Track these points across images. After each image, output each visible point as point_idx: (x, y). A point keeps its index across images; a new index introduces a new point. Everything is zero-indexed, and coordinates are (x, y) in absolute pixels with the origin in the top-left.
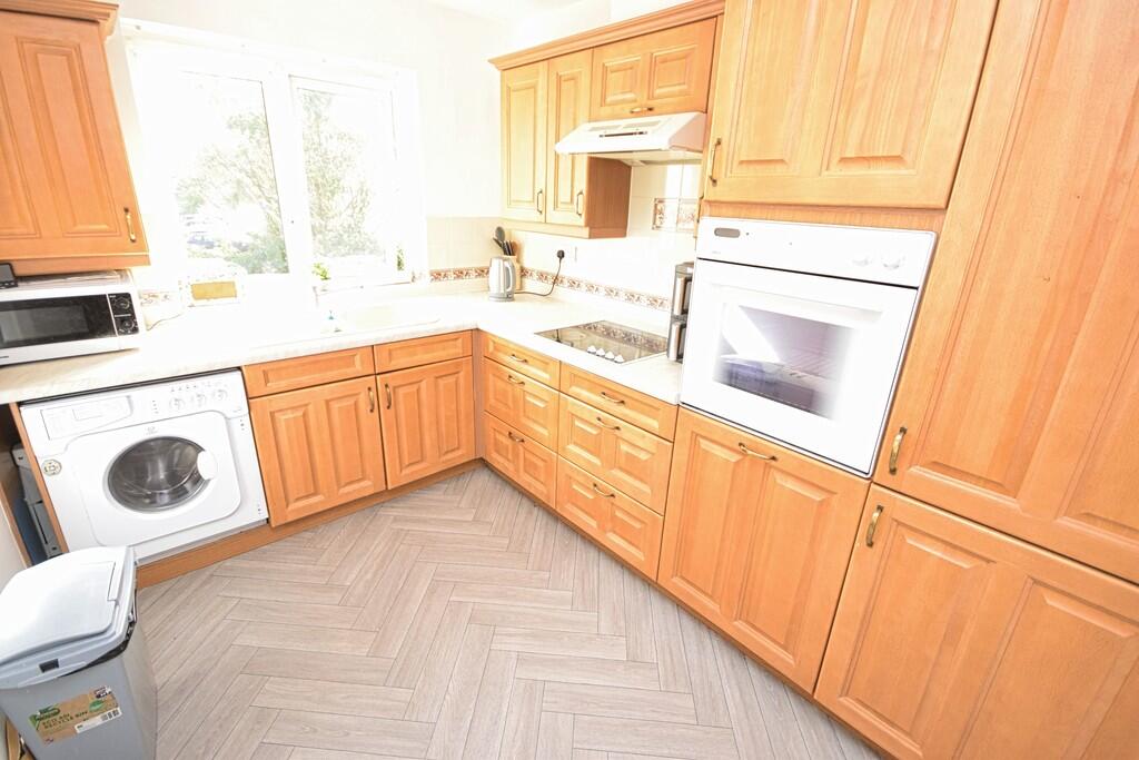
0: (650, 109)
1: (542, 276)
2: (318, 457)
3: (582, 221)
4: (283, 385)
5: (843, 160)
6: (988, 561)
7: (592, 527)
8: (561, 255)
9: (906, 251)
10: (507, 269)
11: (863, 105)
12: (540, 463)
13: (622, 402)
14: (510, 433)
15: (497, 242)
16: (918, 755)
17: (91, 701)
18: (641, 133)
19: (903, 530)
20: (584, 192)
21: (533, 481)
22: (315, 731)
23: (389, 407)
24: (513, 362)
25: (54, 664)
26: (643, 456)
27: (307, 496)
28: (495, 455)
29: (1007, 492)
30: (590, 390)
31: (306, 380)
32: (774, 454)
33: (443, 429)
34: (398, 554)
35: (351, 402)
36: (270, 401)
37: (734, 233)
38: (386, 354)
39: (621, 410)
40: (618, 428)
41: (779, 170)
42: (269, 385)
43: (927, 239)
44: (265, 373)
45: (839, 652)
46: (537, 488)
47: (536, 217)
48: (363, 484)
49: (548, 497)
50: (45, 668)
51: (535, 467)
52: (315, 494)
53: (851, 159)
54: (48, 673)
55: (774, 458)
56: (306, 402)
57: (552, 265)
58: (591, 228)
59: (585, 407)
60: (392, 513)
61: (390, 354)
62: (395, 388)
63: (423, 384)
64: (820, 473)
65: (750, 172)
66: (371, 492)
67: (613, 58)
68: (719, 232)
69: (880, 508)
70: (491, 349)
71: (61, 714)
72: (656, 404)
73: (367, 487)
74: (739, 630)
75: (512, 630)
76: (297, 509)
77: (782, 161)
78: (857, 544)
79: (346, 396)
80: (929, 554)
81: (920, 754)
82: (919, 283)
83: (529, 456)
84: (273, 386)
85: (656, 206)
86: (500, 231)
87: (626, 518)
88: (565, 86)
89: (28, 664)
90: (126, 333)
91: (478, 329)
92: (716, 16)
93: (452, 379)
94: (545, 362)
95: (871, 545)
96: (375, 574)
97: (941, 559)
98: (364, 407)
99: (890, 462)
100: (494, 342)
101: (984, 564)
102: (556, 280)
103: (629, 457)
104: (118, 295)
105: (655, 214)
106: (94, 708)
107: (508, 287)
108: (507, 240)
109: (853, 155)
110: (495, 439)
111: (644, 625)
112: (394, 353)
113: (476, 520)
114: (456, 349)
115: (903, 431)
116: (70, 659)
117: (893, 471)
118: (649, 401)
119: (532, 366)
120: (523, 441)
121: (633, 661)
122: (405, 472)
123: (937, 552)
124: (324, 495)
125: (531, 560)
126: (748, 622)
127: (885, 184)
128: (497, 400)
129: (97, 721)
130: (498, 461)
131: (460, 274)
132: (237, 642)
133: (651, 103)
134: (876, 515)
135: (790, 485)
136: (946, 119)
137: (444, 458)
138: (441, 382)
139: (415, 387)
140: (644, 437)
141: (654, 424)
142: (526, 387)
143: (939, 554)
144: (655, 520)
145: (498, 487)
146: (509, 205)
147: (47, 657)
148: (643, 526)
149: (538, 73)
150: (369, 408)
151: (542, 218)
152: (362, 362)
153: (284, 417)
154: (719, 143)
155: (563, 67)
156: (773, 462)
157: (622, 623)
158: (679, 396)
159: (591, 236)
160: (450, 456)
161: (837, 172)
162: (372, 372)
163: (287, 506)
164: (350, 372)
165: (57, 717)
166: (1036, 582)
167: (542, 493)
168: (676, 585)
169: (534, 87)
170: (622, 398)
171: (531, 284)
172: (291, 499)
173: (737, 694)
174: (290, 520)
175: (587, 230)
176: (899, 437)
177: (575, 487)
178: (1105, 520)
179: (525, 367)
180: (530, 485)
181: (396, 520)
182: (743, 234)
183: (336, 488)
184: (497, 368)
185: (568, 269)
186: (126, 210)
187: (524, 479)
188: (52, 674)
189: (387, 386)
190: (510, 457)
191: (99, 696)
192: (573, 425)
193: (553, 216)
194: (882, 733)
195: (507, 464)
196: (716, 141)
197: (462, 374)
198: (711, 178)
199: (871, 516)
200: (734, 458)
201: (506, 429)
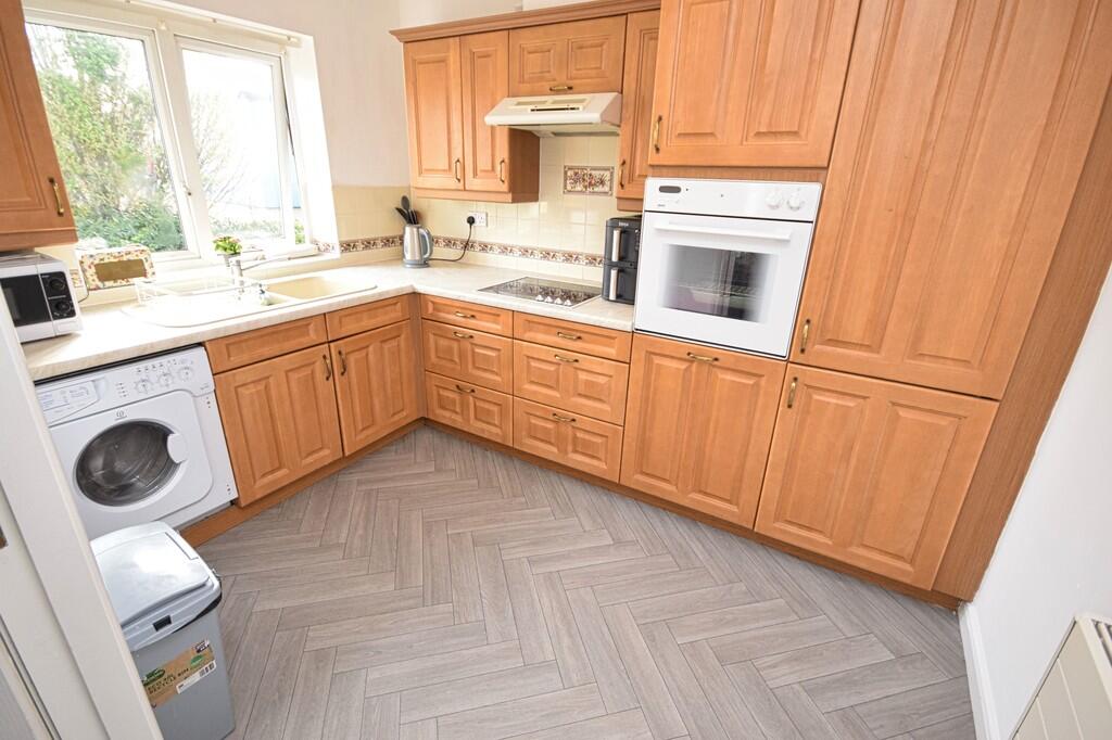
0: (570, 88)
1: (449, 243)
2: (280, 429)
3: (505, 187)
4: (246, 358)
5: (759, 134)
6: (865, 398)
7: (552, 453)
8: (471, 221)
9: (804, 196)
10: (423, 236)
11: (771, 95)
12: (495, 409)
13: (579, 338)
14: (458, 387)
15: (399, 210)
16: (827, 544)
17: (192, 657)
18: (572, 109)
19: (811, 390)
20: (507, 160)
21: (485, 426)
22: (380, 653)
23: (343, 374)
24: (458, 318)
25: (167, 621)
26: (602, 380)
27: (272, 472)
28: (439, 412)
29: (872, 351)
30: (546, 333)
31: (267, 351)
32: (716, 356)
33: (389, 391)
34: (378, 509)
35: (307, 371)
36: (234, 374)
37: (676, 190)
38: (336, 321)
39: (578, 345)
40: (576, 361)
41: (710, 141)
42: (232, 359)
43: (816, 188)
44: (228, 346)
45: (771, 490)
46: (491, 431)
47: (453, 183)
48: (322, 454)
49: (504, 437)
50: (158, 626)
51: (489, 412)
52: (279, 469)
53: (764, 133)
54: (161, 631)
55: (716, 359)
56: (266, 375)
57: (463, 232)
58: (513, 193)
59: (541, 349)
60: (353, 477)
61: (340, 322)
62: (347, 354)
63: (371, 348)
64: (750, 363)
65: (687, 143)
66: (330, 461)
67: (528, 39)
68: (663, 189)
69: (795, 379)
70: (431, 310)
71: (165, 676)
72: (613, 334)
73: (326, 455)
74: (694, 500)
75: (514, 544)
76: (262, 486)
77: (712, 134)
78: (780, 409)
79: (303, 366)
80: (828, 403)
81: (830, 543)
82: (813, 218)
83: (480, 404)
84: (235, 360)
85: (566, 173)
86: (405, 200)
87: (587, 437)
88: (479, 62)
89: (142, 626)
90: (61, 317)
91: (414, 293)
92: (627, 14)
93: (394, 343)
94: (495, 313)
95: (790, 406)
96: (365, 528)
97: (837, 405)
98: (320, 375)
99: (800, 344)
100: (433, 302)
101: (861, 401)
102: (467, 245)
103: (589, 384)
104: (51, 275)
105: (565, 180)
106: (194, 664)
107: (425, 253)
108: (412, 208)
109: (765, 130)
110: (439, 395)
111: (616, 516)
112: (343, 320)
113: (438, 470)
114: (395, 313)
115: (808, 321)
116: (180, 614)
117: (803, 351)
118: (605, 332)
119: (480, 320)
120: (473, 391)
121: (618, 543)
122: (359, 438)
123: (833, 400)
124: (289, 468)
125: (504, 491)
126: (700, 492)
127: (788, 151)
128: (438, 357)
129: (196, 677)
130: (445, 416)
131: (369, 244)
132: (257, 608)
133: (571, 83)
134: (794, 384)
135: (729, 377)
136: (826, 105)
137: (393, 420)
138: (386, 346)
139: (364, 353)
140: (602, 363)
141: (612, 352)
142: (476, 341)
143: (834, 401)
144: (616, 431)
145: (445, 440)
146: (420, 173)
147: (158, 615)
148: (604, 439)
149: (448, 48)
150: (326, 375)
151: (460, 186)
152: (316, 331)
153: (247, 392)
154: (660, 119)
155: (477, 44)
156: (716, 363)
157: (600, 520)
158: (633, 324)
159: (514, 200)
160: (396, 418)
161: (753, 142)
162: (325, 340)
163: (255, 482)
164: (305, 341)
165: (161, 679)
166: (894, 404)
167: (497, 434)
168: (637, 481)
169: (443, 61)
170: (579, 335)
171: (440, 252)
172: (257, 475)
173: (700, 546)
174: (258, 496)
175: (510, 195)
176: (806, 327)
177: (533, 421)
178: (930, 356)
179: (472, 322)
180: (483, 430)
181: (360, 483)
182: (683, 189)
183: (299, 459)
184: (439, 328)
185: (480, 233)
186: (52, 181)
187: (476, 427)
188: (167, 630)
189: (340, 353)
190: (458, 410)
191: (199, 651)
192: (529, 366)
193: (474, 183)
194: (804, 538)
195: (454, 416)
196: (657, 118)
197: (403, 336)
198: (656, 146)
199: (790, 386)
200: (683, 366)
201: (452, 385)
